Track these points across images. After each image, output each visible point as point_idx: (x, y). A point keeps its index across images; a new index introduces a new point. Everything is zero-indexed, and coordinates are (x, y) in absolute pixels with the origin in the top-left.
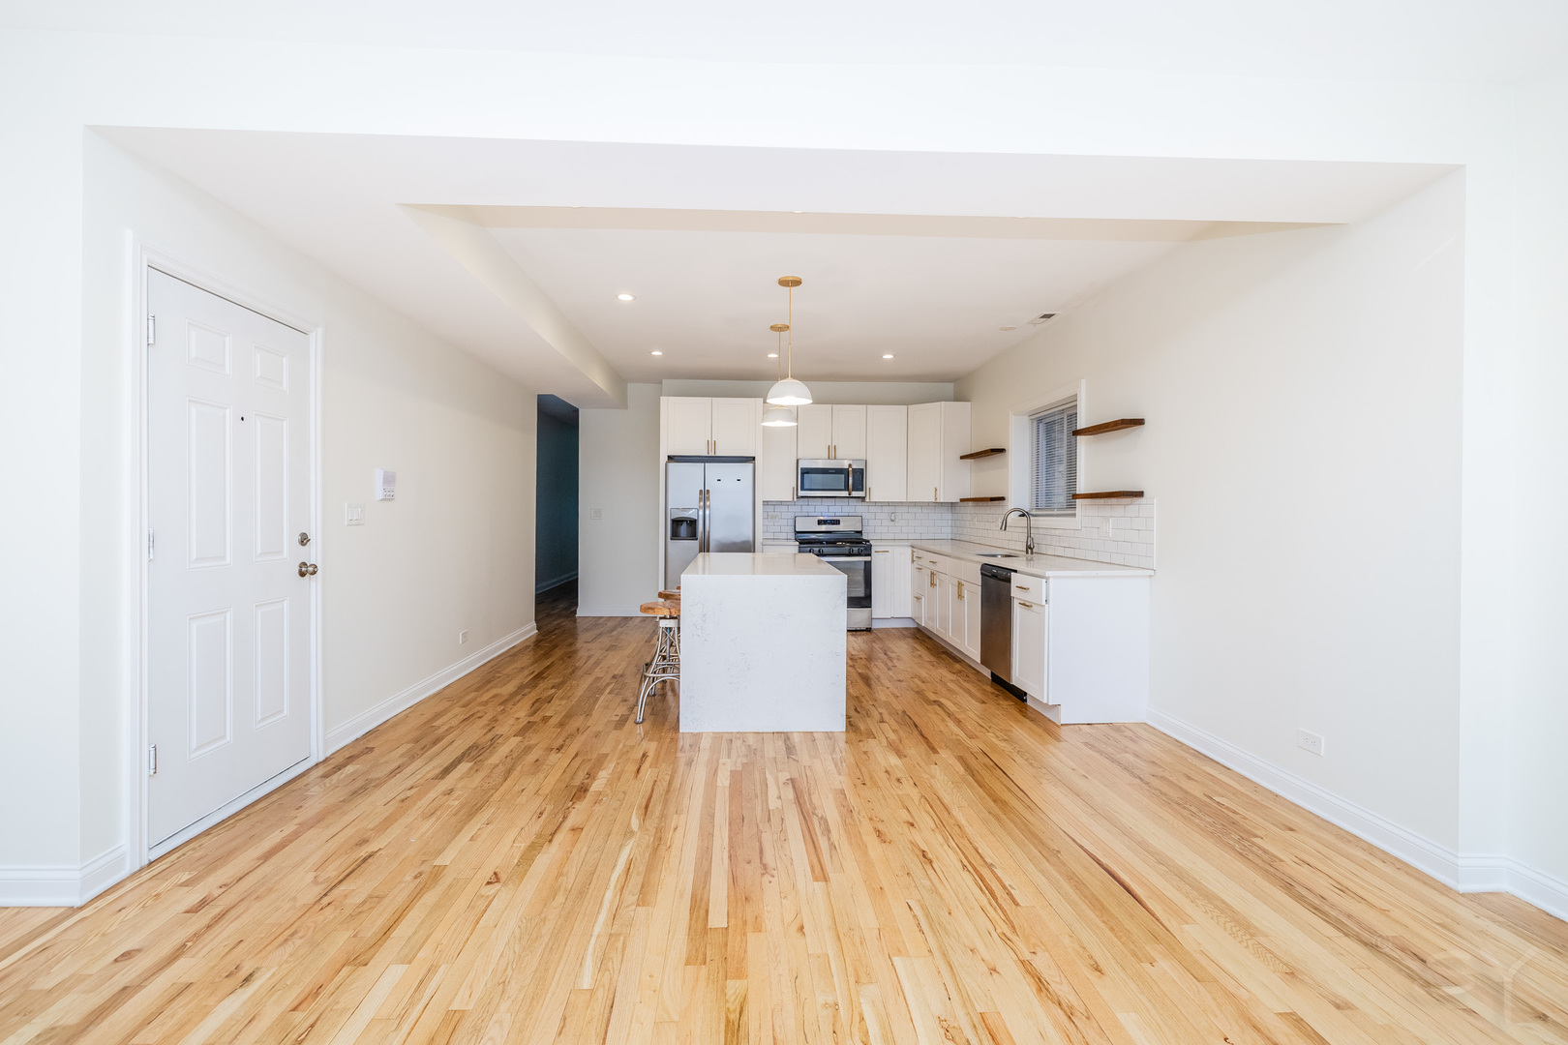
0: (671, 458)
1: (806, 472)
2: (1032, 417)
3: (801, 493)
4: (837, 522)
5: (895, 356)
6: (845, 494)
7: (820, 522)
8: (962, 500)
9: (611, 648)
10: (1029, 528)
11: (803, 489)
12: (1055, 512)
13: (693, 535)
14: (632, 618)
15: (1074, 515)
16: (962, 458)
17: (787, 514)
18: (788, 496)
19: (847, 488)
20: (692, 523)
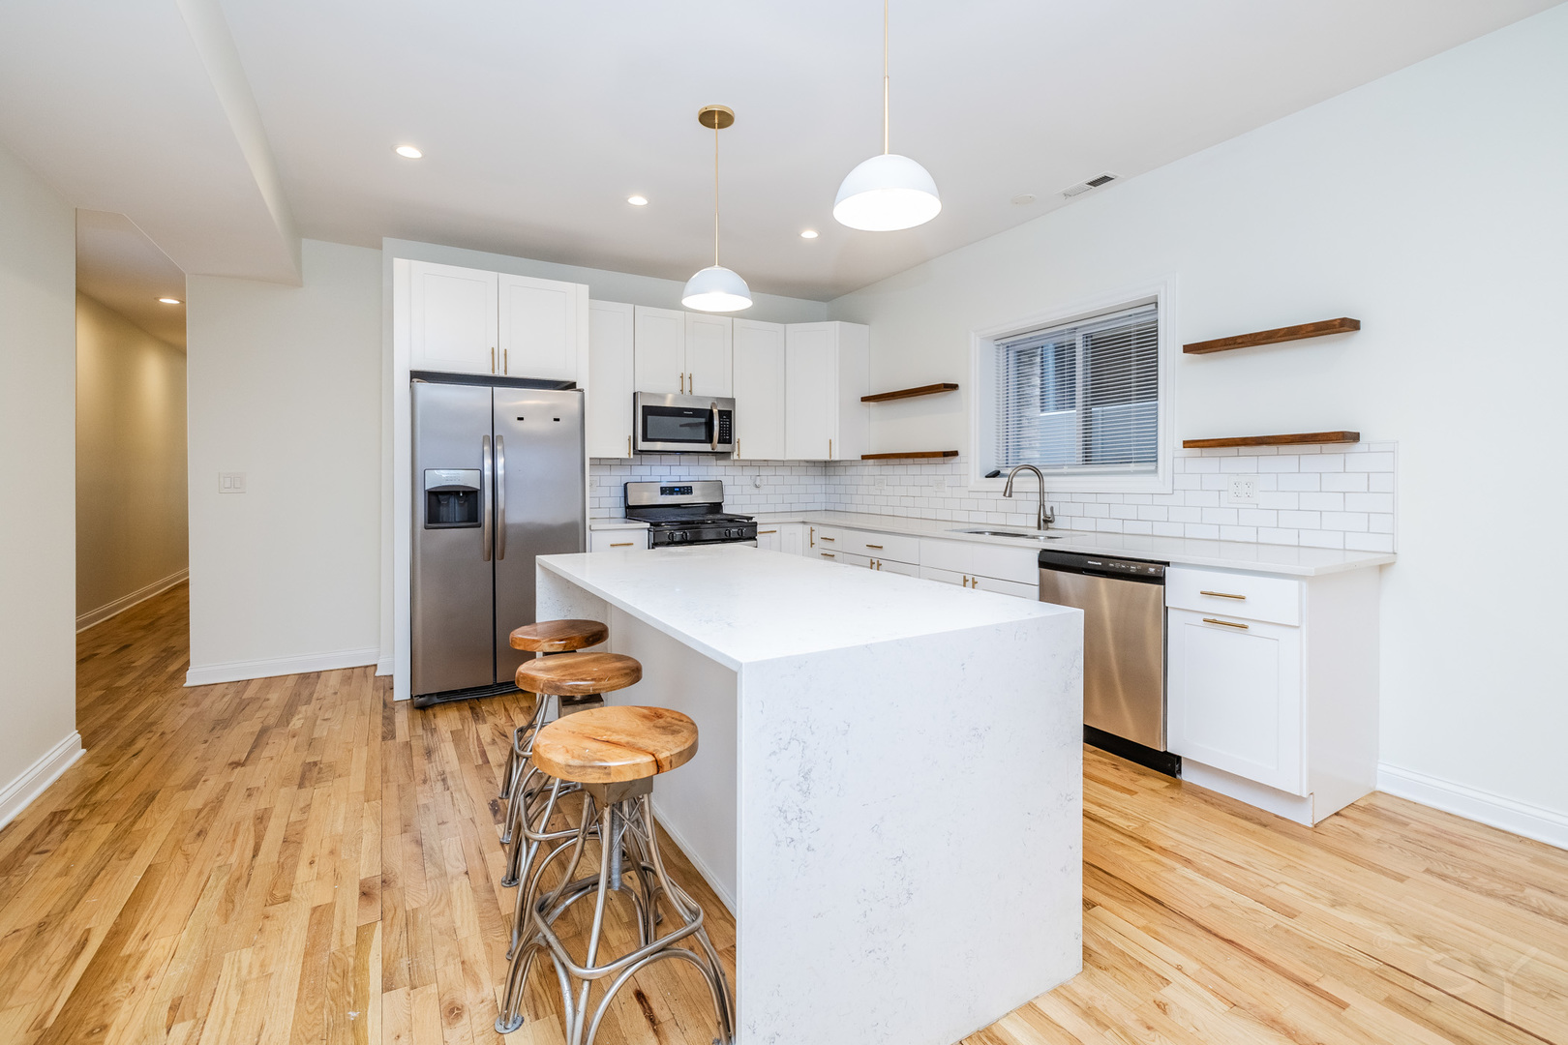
0: (417, 375)
1: (648, 411)
2: (999, 342)
3: (642, 445)
4: (687, 490)
5: (820, 234)
6: (707, 447)
7: (664, 491)
8: (864, 457)
9: (309, 774)
10: (1042, 492)
11: (645, 439)
12: (1065, 470)
13: (472, 518)
14: (319, 673)
15: (1155, 471)
16: (864, 399)
17: (614, 479)
18: (623, 451)
19: (709, 439)
20: (469, 497)
